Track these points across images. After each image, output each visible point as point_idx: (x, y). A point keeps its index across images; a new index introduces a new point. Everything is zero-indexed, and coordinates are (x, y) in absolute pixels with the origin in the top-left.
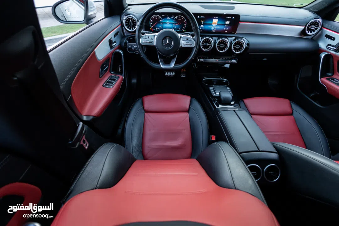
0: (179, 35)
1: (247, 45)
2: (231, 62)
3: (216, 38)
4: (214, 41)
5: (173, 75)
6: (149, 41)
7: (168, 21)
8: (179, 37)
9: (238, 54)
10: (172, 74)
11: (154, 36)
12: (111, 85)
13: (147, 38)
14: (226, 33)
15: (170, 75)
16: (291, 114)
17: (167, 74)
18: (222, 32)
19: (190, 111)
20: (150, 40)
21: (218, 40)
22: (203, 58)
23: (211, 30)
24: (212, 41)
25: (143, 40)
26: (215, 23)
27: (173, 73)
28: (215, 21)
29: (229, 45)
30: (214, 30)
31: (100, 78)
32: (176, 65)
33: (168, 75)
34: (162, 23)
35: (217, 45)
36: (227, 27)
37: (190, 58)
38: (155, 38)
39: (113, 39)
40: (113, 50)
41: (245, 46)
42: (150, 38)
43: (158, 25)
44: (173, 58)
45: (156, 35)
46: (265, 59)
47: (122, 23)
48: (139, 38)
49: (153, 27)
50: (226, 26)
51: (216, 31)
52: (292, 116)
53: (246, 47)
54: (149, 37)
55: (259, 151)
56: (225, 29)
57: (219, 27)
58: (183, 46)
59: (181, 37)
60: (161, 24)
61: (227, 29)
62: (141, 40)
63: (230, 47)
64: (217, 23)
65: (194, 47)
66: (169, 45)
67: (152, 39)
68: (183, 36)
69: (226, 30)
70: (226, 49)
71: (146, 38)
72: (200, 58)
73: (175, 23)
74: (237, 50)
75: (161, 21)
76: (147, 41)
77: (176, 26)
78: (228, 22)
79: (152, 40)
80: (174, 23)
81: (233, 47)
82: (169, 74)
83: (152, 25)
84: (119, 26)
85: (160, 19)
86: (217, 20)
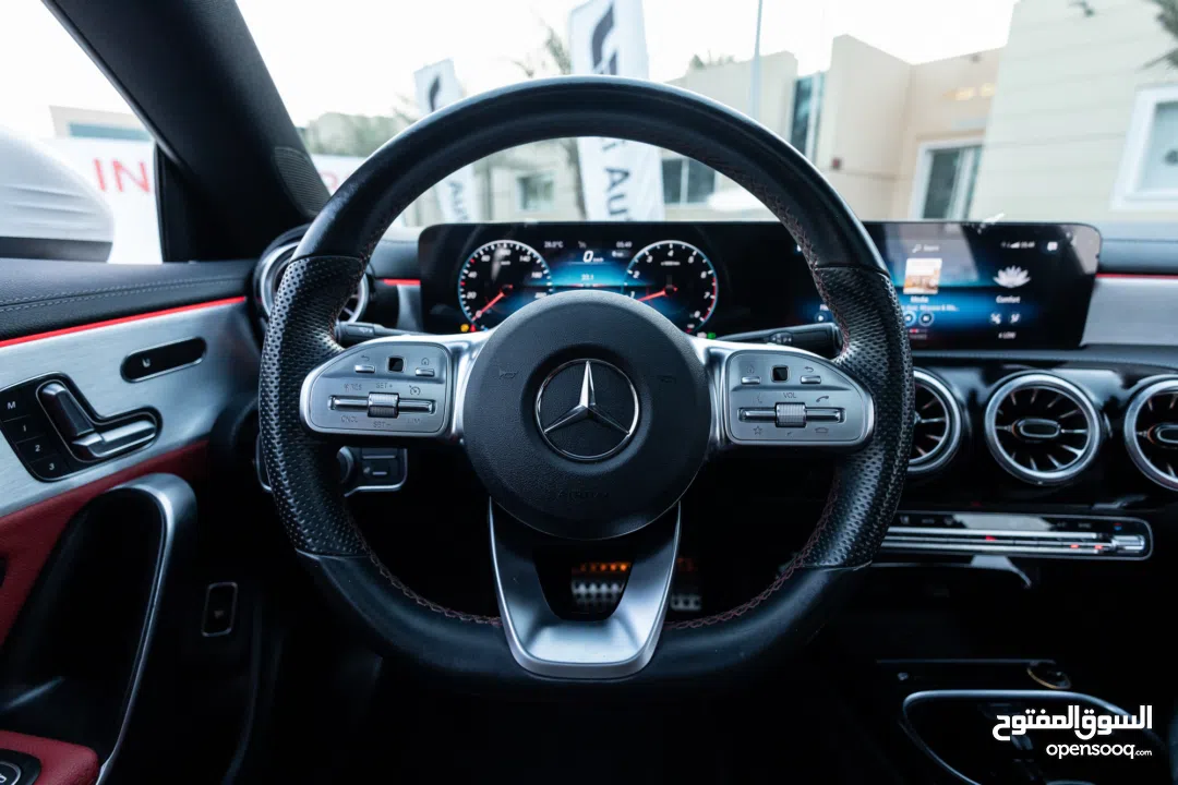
0: (701, 345)
2: (1111, 551)
3: (971, 378)
4: (962, 396)
6: (392, 400)
7: (586, 278)
8: (703, 359)
11: (456, 354)
13: (383, 369)
14: (1007, 344)
20: (404, 388)
24: (948, 394)
25: (339, 386)
26: (922, 281)
28: (923, 270)
29: (1097, 421)
30: (916, 326)
34: (544, 288)
35: (991, 427)
36: (1011, 308)
37: (835, 557)
38: (465, 366)
42: (409, 368)
44: (640, 550)
45: (471, 348)
47: (251, 291)
50: (1000, 300)
54: (396, 364)
56: (997, 319)
57: (950, 308)
58: (745, 435)
59: (714, 360)
61: (1015, 318)
62: (311, 389)
63: (1114, 441)
64: (935, 282)
66: (601, 427)
67: (426, 378)
69: (1005, 327)
70: (1083, 456)
71: (366, 373)
75: (537, 275)
76: (374, 399)
78: (1013, 277)
79: (428, 390)
81: (1142, 440)
85: (533, 265)
86: (937, 262)
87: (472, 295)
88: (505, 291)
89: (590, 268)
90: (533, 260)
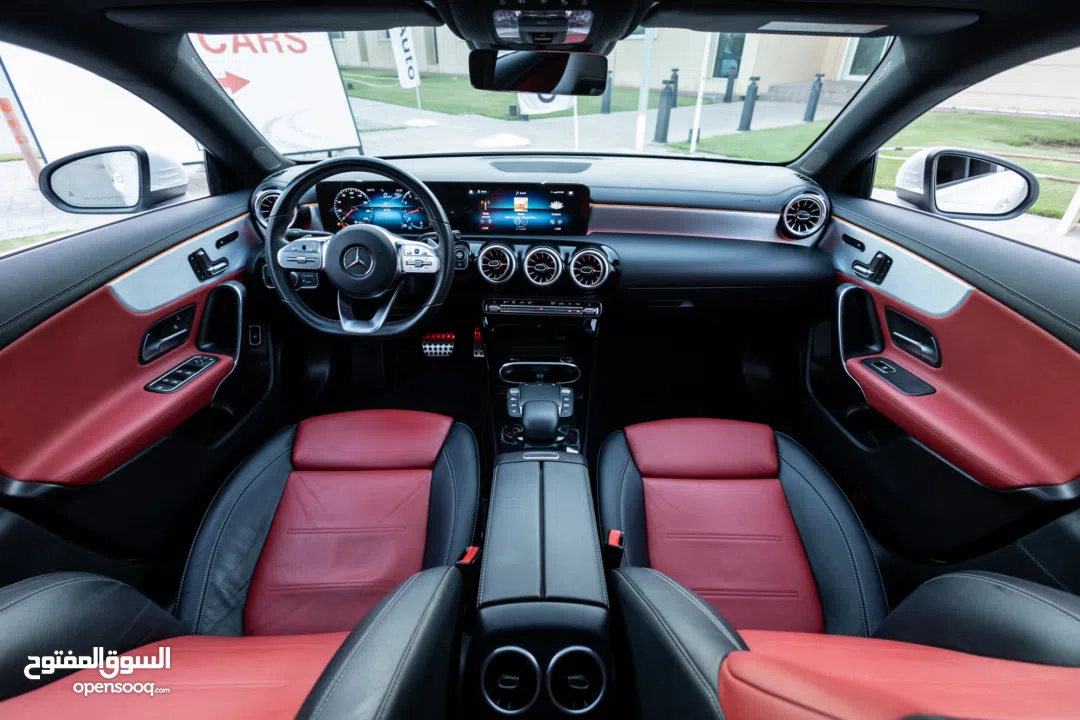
0: (394, 241)
1: (612, 268)
2: (584, 314)
3: (524, 248)
4: (516, 255)
5: (448, 351)
6: (304, 258)
7: (385, 204)
8: (394, 245)
9: (591, 289)
10: (446, 349)
11: (322, 243)
12: (174, 385)
13: (301, 250)
14: (554, 233)
15: (438, 351)
16: (774, 474)
17: (428, 351)
18: (548, 230)
19: (439, 467)
20: (308, 255)
21: (528, 251)
22: (499, 303)
23: (515, 226)
24: (511, 255)
25: (288, 254)
26: (521, 206)
27: (449, 346)
28: (521, 202)
29: (561, 266)
30: (520, 225)
31: (142, 362)
32: (387, 328)
33: (433, 351)
34: (369, 208)
35: (526, 267)
36: (559, 217)
37: (430, 303)
38: (325, 247)
39: (214, 254)
40: (208, 282)
41: (609, 268)
42: (309, 249)
43: (360, 215)
46: (686, 305)
47: (250, 209)
48: (276, 246)
49: (344, 218)
50: (553, 214)
51: (527, 227)
52: (777, 481)
53: (611, 274)
54: (304, 247)
55: (543, 599)
56: (553, 222)
57: (533, 218)
59: (400, 246)
60: (368, 211)
61: (560, 222)
62: (280, 254)
63: (566, 272)
64: (526, 207)
65: (438, 272)
66: (361, 268)
67: (314, 251)
68: (405, 242)
69: (557, 225)
70: (555, 278)
71: (296, 251)
72: (490, 303)
73: (408, 210)
74: (589, 278)
75: (366, 203)
76: (299, 258)
77: (410, 216)
78: (557, 205)
79: (314, 255)
80: (403, 209)
81: (576, 272)
82: (435, 349)
83: (342, 215)
84: (244, 216)
85: (363, 199)
86: (526, 199)
87: (340, 211)
88: (353, 209)
89: (387, 200)
90: (363, 196)
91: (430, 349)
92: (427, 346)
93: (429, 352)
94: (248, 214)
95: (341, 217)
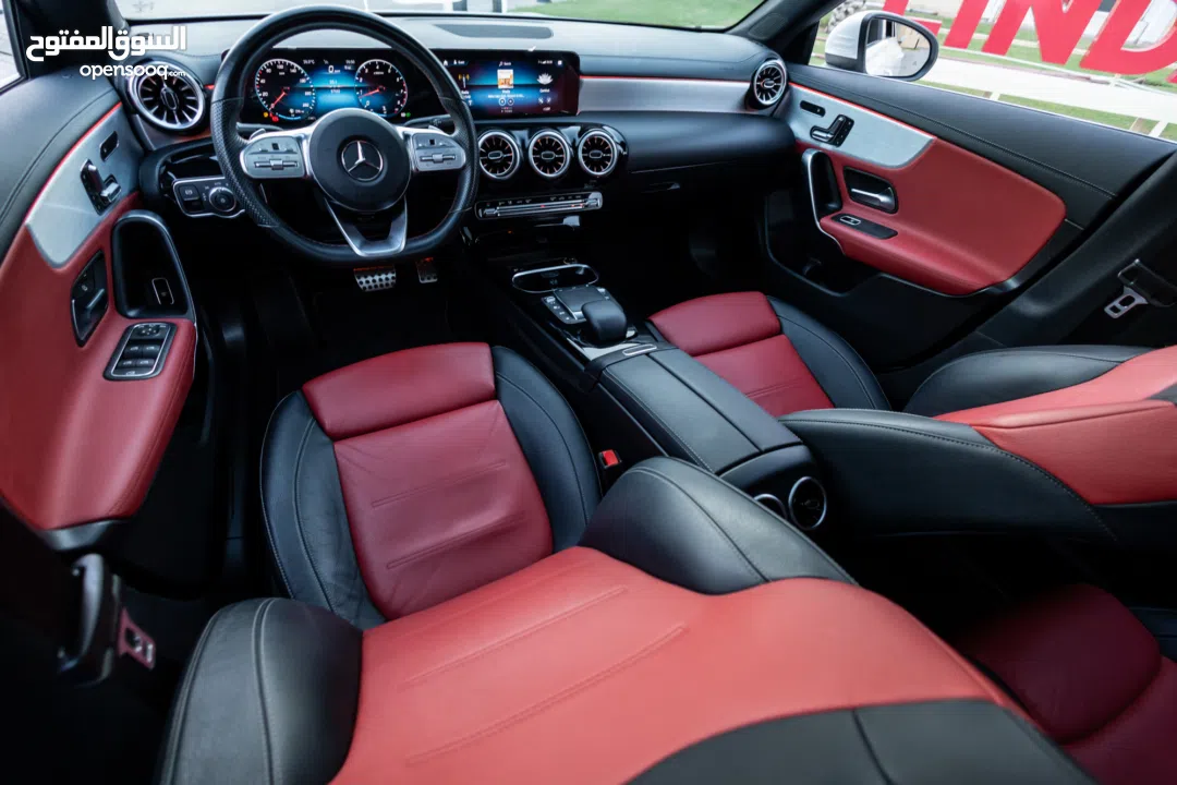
0: (400, 130)
1: (620, 148)
2: (586, 206)
3: (524, 133)
4: (519, 143)
5: (389, 282)
6: (280, 163)
7: (332, 83)
8: (402, 137)
9: (601, 177)
10: (387, 279)
11: (299, 140)
12: (150, 367)
13: (270, 149)
14: (548, 114)
15: (378, 283)
17: (365, 284)
18: (536, 111)
19: (504, 393)
20: (283, 156)
21: (530, 137)
23: (500, 108)
24: (513, 140)
25: (255, 158)
26: (506, 81)
27: (390, 276)
28: (505, 75)
29: (569, 151)
30: (507, 106)
31: (81, 344)
32: (411, 242)
33: (371, 284)
34: (310, 89)
35: (531, 156)
36: (545, 95)
37: (459, 209)
38: (306, 146)
39: (102, 169)
40: (107, 214)
41: (617, 149)
42: (282, 148)
43: (296, 99)
44: (395, 213)
45: (306, 137)
46: (676, 186)
47: (123, 98)
48: (234, 152)
49: (273, 106)
50: (542, 91)
51: (514, 108)
52: (782, 336)
53: (620, 154)
54: (275, 146)
55: (761, 453)
56: (541, 101)
57: (520, 96)
58: (424, 167)
59: (407, 137)
60: (308, 93)
61: (549, 100)
62: (245, 161)
63: (574, 159)
64: (512, 82)
65: (464, 167)
66: (368, 169)
67: (290, 152)
68: (412, 131)
69: (546, 105)
70: (564, 167)
71: (264, 152)
72: (484, 207)
73: (365, 90)
74: (598, 164)
75: (303, 81)
76: (272, 163)
77: (368, 98)
78: (545, 79)
79: (291, 156)
80: (358, 89)
81: (584, 158)
82: (381, 280)
83: (269, 100)
84: (115, 112)
85: (299, 75)
86: (511, 71)
87: (265, 94)
88: (286, 91)
89: (333, 76)
90: (299, 72)
91: (367, 282)
92: (363, 280)
93: (367, 286)
94: (120, 104)
95: (269, 103)
